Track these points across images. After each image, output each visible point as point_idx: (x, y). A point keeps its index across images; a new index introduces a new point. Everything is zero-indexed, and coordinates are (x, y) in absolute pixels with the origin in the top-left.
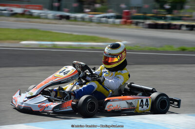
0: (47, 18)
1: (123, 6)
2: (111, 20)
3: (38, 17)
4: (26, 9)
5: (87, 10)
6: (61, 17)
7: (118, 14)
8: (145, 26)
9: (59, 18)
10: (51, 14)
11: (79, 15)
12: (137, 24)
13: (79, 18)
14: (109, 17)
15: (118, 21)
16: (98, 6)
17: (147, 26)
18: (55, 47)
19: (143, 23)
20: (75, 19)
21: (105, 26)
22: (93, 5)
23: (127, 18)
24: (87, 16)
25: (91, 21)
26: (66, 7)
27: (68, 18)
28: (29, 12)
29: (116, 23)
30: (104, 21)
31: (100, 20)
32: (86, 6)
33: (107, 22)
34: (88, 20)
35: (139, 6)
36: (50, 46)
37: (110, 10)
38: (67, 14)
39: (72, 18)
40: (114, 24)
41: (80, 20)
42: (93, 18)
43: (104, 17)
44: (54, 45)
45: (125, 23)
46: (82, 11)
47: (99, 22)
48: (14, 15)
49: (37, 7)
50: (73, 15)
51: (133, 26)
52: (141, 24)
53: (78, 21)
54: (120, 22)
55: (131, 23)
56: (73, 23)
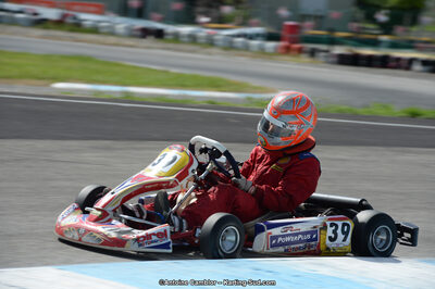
0: (112, 33)
1: (284, 12)
2: (255, 43)
3: (95, 30)
4: (66, 12)
5: (204, 19)
6: (145, 33)
7: (272, 30)
8: (331, 59)
9: (139, 33)
10: (122, 24)
11: (186, 30)
12: (313, 53)
13: (183, 36)
14: (251, 37)
15: (271, 45)
16: (227, 10)
17: (335, 59)
18: (128, 98)
19: (327, 51)
20: (177, 37)
21: (242, 56)
22: (217, 8)
23: (292, 39)
24: (202, 33)
25: (210, 42)
26: (156, 10)
27: (159, 34)
28: (75, 18)
29: (267, 51)
30: (239, 45)
31: (231, 43)
32: (200, 9)
33: (247, 48)
34: (203, 41)
35: (319, 14)
36: (118, 96)
37: (255, 20)
38: (159, 26)
39: (168, 34)
40: (262, 52)
41: (186, 39)
42: (216, 37)
43: (239, 36)
44: (127, 93)
45: (287, 50)
46: (191, 21)
47: (229, 46)
48: (41, 23)
49: (92, 9)
50: (170, 28)
51: (305, 58)
52: (323, 54)
53: (183, 43)
54: (276, 48)
55: (300, 51)
56: (171, 45)
